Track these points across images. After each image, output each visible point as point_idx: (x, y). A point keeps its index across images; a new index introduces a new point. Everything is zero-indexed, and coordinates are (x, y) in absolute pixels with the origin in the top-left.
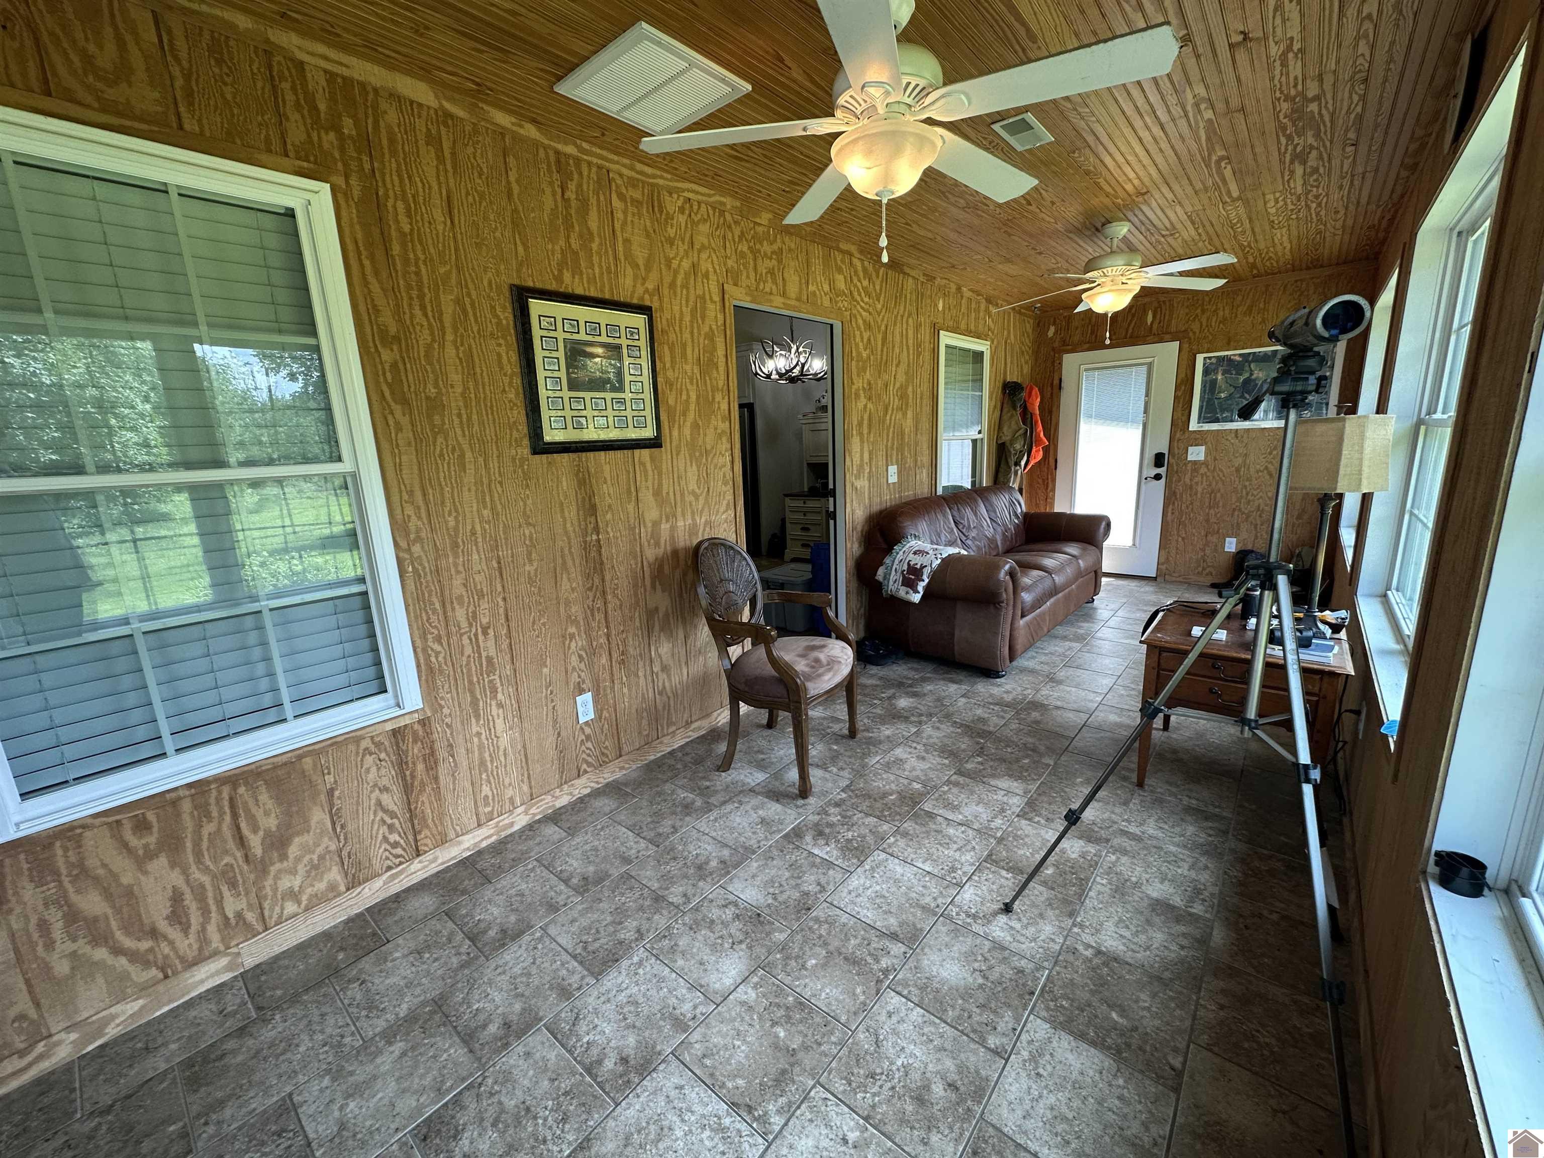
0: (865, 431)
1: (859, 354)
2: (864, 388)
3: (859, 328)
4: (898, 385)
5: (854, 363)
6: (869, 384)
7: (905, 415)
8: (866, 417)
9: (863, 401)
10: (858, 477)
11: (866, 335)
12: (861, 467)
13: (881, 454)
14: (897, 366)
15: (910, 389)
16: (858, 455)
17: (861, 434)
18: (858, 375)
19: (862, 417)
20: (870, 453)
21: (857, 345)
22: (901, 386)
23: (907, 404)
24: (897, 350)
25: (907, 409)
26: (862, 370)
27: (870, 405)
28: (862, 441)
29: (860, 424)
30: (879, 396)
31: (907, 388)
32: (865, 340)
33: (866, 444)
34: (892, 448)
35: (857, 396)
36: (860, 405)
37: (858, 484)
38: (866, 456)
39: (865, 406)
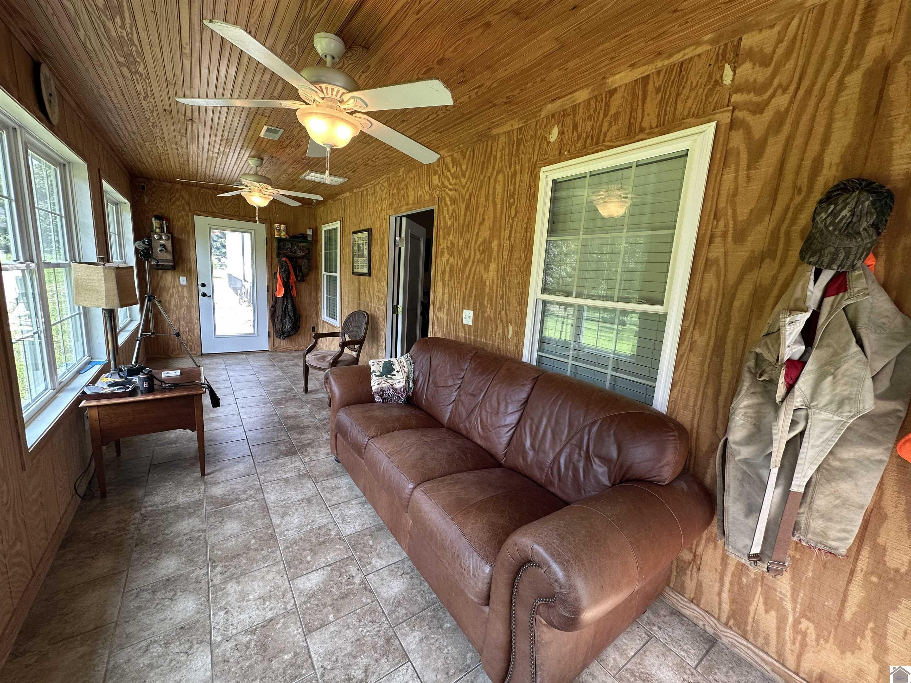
0: (447, 279)
1: (445, 223)
2: (447, 247)
3: (446, 205)
4: (480, 240)
5: (441, 231)
6: (452, 243)
7: (487, 268)
8: (448, 269)
9: (446, 256)
10: (439, 310)
11: (451, 209)
12: (442, 304)
13: (458, 298)
14: (481, 224)
15: (495, 243)
16: (440, 295)
17: (443, 280)
18: (444, 238)
19: (445, 269)
20: (450, 295)
21: (444, 217)
22: (484, 241)
23: (490, 257)
24: (481, 210)
25: (490, 261)
26: (446, 235)
27: (452, 260)
28: (444, 286)
29: (443, 273)
30: (460, 252)
31: (490, 242)
32: (450, 212)
33: (446, 288)
34: (470, 296)
35: (442, 253)
36: (444, 260)
37: (440, 315)
38: (446, 296)
39: (448, 260)
